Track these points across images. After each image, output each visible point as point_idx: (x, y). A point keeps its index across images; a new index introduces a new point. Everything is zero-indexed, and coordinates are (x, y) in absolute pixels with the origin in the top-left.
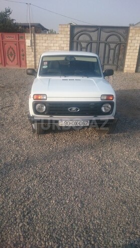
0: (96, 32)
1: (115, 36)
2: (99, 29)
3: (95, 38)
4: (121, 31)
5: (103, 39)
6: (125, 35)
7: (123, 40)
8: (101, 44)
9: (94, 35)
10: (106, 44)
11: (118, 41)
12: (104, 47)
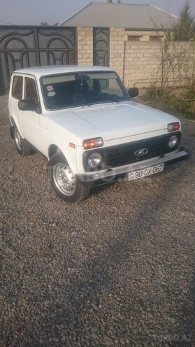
0: (32, 36)
1: (59, 41)
2: (36, 32)
3: (31, 45)
4: (66, 33)
5: (43, 45)
6: (72, 39)
7: (70, 46)
8: (41, 53)
9: (30, 41)
10: (48, 52)
11: (64, 47)
12: (46, 57)
